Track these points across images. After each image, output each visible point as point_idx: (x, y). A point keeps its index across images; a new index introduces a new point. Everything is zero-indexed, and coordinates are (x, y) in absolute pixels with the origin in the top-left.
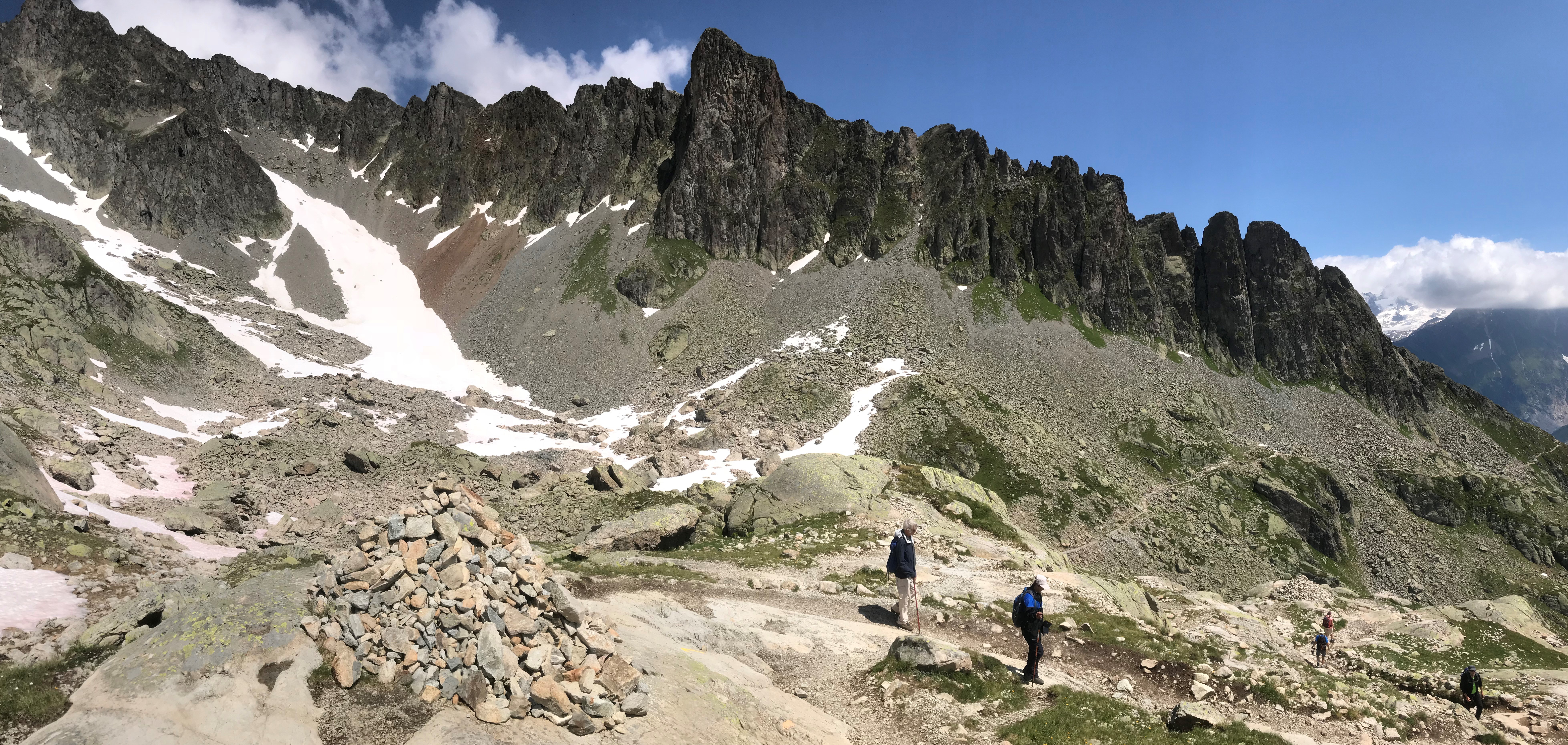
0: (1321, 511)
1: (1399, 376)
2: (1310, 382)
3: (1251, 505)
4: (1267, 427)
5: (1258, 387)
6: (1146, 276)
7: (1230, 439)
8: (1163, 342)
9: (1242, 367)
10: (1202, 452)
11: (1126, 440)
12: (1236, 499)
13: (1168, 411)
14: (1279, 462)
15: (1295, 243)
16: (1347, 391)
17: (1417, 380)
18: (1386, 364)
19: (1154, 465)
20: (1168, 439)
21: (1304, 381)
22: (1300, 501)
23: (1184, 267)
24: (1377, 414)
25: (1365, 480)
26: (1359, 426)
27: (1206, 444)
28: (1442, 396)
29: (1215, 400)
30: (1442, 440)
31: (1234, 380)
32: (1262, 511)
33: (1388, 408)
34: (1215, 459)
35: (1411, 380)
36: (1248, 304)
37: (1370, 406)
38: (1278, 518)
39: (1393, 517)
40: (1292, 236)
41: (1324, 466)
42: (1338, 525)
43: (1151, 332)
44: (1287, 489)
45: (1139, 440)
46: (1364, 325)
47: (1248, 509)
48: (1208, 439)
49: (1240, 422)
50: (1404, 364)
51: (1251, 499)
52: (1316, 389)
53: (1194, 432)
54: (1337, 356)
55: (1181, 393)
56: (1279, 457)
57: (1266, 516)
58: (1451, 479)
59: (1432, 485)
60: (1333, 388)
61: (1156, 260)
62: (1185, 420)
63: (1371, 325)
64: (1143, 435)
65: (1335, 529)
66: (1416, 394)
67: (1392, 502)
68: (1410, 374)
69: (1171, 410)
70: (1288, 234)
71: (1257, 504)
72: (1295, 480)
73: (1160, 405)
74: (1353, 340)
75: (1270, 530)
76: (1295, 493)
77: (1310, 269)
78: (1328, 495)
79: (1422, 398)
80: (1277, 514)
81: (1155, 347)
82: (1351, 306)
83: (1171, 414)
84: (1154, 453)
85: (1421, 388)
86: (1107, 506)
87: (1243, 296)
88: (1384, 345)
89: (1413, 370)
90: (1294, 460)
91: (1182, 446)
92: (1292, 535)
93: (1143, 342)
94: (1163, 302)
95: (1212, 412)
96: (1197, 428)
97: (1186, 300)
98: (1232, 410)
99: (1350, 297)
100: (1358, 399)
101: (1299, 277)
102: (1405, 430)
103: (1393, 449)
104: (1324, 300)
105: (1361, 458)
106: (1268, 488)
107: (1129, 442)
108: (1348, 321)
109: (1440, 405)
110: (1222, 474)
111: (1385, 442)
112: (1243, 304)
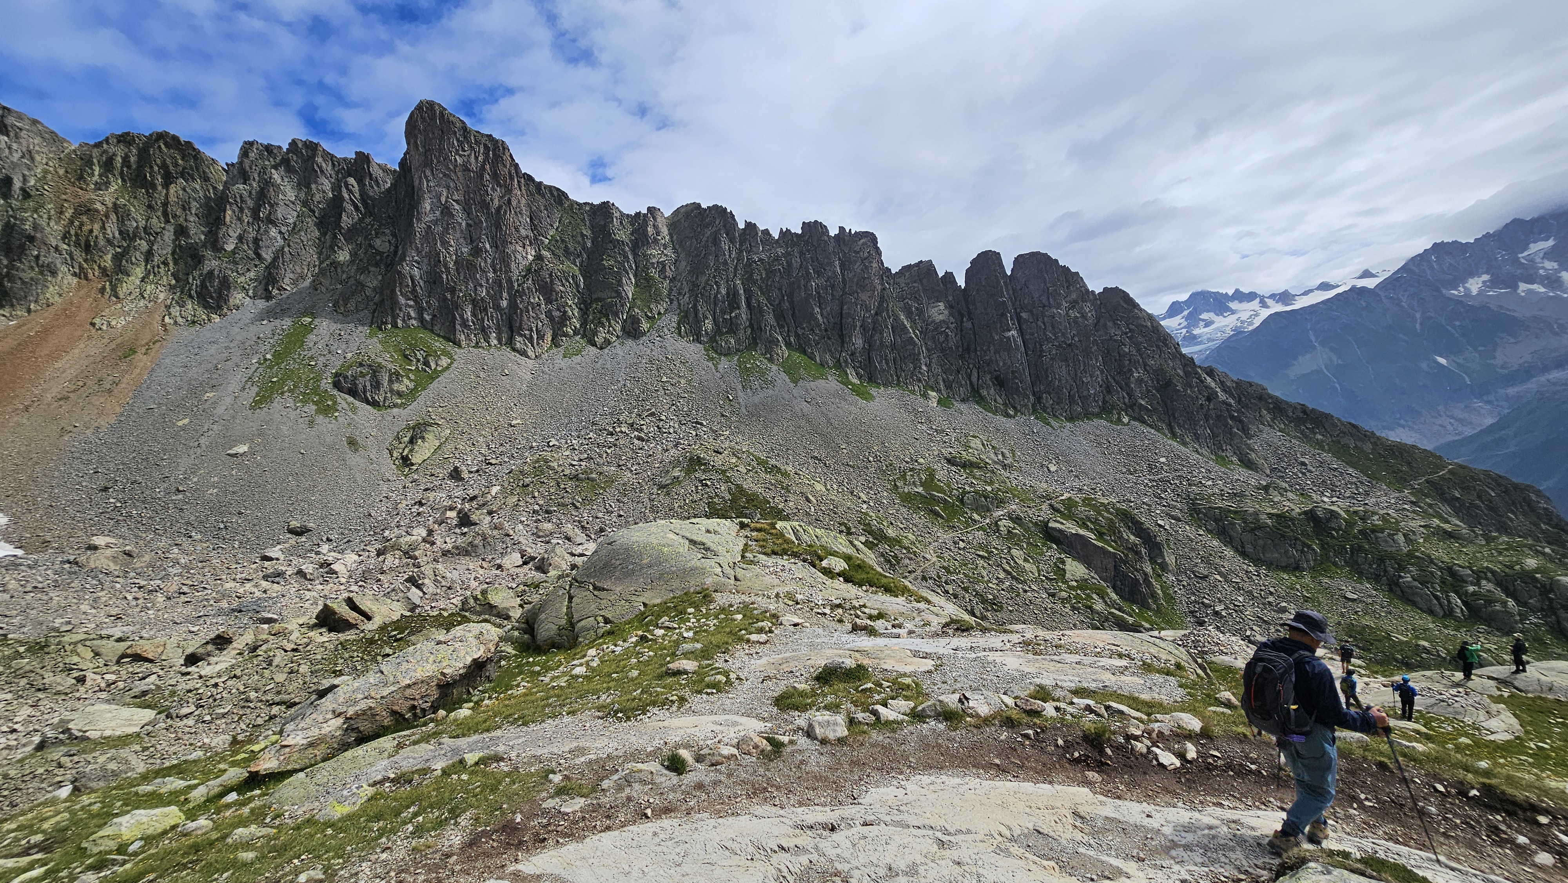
0: (1126, 556)
1: (1209, 399)
2: (1098, 416)
3: (1045, 549)
4: (1053, 468)
5: (1039, 427)
6: (909, 326)
7: (1014, 482)
8: (933, 390)
9: (1019, 408)
10: (986, 498)
11: (906, 490)
12: (1028, 544)
13: (946, 458)
14: (1070, 504)
15: (1066, 269)
16: (1143, 422)
17: (1232, 402)
18: (1191, 387)
19: (937, 514)
20: (949, 486)
21: (1088, 415)
22: (1100, 544)
23: (946, 312)
24: (1184, 444)
25: (1178, 520)
26: (1163, 460)
27: (989, 488)
28: (1268, 418)
29: (994, 443)
30: (1273, 470)
31: (1013, 421)
32: (1058, 555)
33: (1197, 438)
34: (1001, 503)
35: (1224, 402)
36: (1019, 341)
37: (1174, 436)
38: (1075, 563)
39: (1218, 560)
40: (1061, 263)
41: (1124, 506)
42: (1149, 570)
43: (920, 381)
44: (1082, 532)
45: (920, 490)
46: (1158, 346)
47: (1042, 554)
48: (991, 483)
49: (1023, 465)
50: (1213, 385)
51: (1044, 545)
52: (1104, 423)
53: (974, 477)
54: (1127, 385)
55: (957, 440)
56: (1070, 498)
57: (1063, 562)
58: (1294, 514)
59: (1269, 522)
60: (1126, 420)
61: (917, 308)
62: (964, 466)
63: (1166, 345)
64: (922, 484)
65: (1146, 574)
66: (1233, 418)
67: (1215, 543)
68: (1222, 396)
69: (949, 456)
70: (1056, 261)
71: (1051, 548)
72: (1091, 522)
73: (936, 453)
74: (1145, 365)
75: (1068, 576)
76: (1093, 537)
77: (1086, 294)
78: (1132, 537)
79: (1241, 421)
80: (1075, 558)
81: (925, 396)
82: (1138, 326)
83: (949, 461)
84: (937, 501)
85: (1237, 411)
86: (895, 557)
87: (1013, 333)
88: (1185, 366)
89: (1224, 391)
90: (1087, 502)
91: (965, 493)
92: (1093, 580)
93: (913, 392)
94: (928, 350)
95: (993, 456)
96: (977, 473)
97: (951, 344)
98: (1013, 452)
99: (1138, 318)
100: (1158, 429)
101: (1073, 304)
102: (1222, 461)
103: (1210, 483)
104: (1105, 325)
105: (1168, 495)
106: (1060, 531)
107: (909, 493)
108: (1138, 346)
109: (1266, 429)
110: (1011, 518)
111: (1199, 475)
112: (1014, 339)
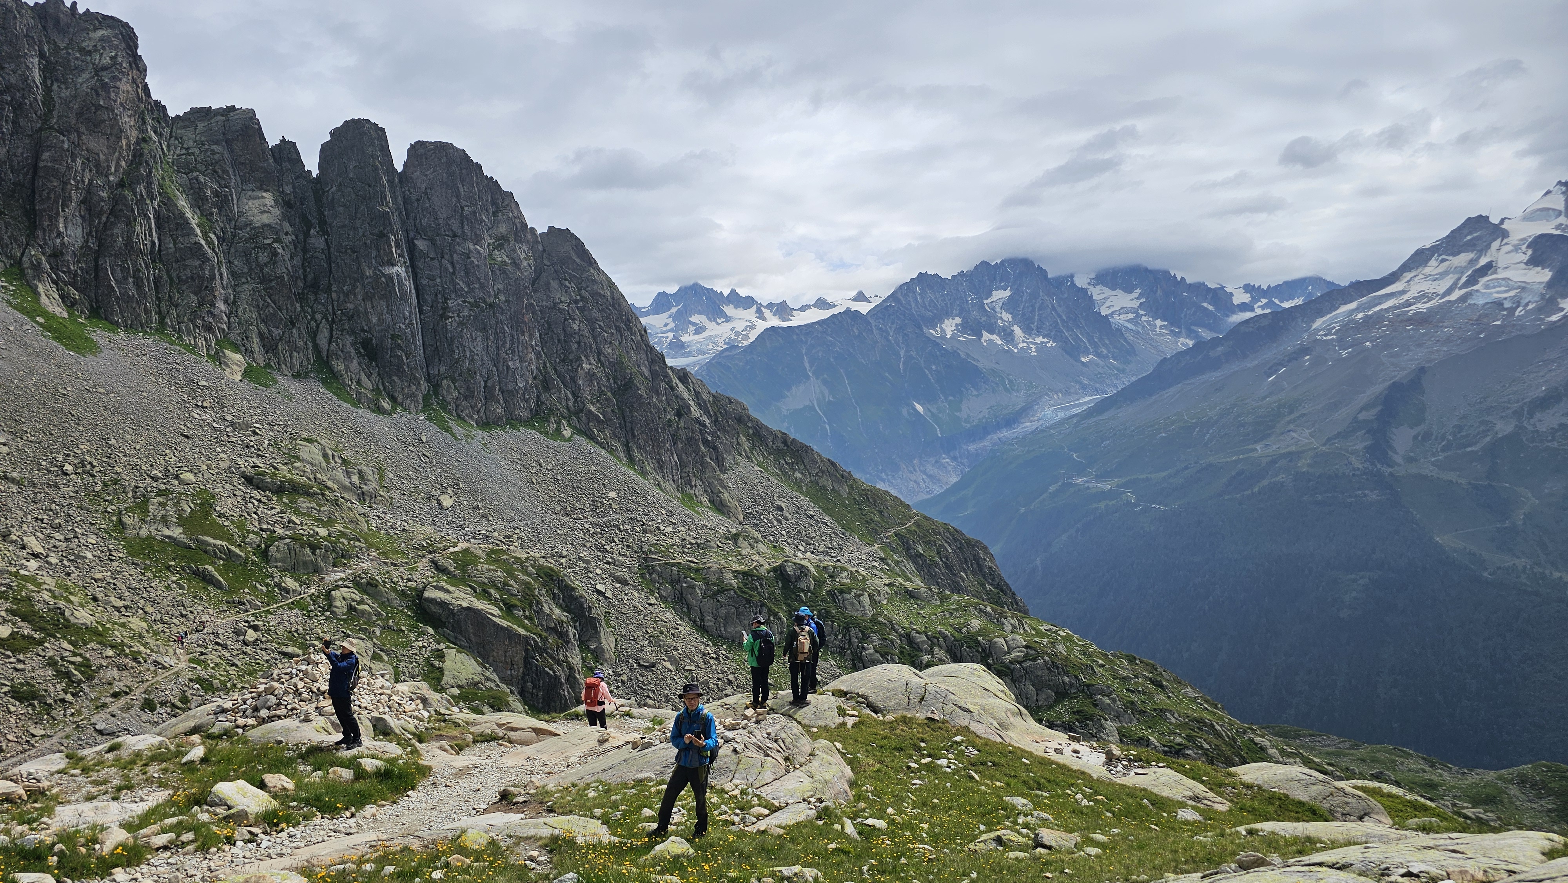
0: (544, 640)
1: (679, 414)
2: (528, 423)
3: (413, 636)
4: (447, 502)
5: (430, 431)
6: (194, 222)
7: (375, 523)
8: (236, 349)
9: (400, 398)
10: (313, 548)
11: (144, 533)
12: (386, 628)
13: (243, 476)
14: (466, 559)
15: (493, 185)
16: (592, 438)
17: (707, 421)
18: (658, 394)
19: (208, 580)
20: (241, 526)
21: (513, 421)
22: (505, 623)
23: (276, 211)
24: (644, 474)
25: (624, 582)
26: (612, 495)
27: (323, 532)
28: (746, 446)
29: (347, 454)
30: (747, 516)
31: (387, 419)
32: (434, 646)
33: (660, 466)
34: (342, 557)
35: (697, 420)
36: (409, 285)
37: (631, 460)
38: (462, 657)
39: (670, 640)
40: (487, 172)
41: (551, 563)
42: (576, 660)
43: (209, 329)
44: (480, 605)
45: (177, 532)
46: (618, 329)
47: (408, 644)
48: (329, 522)
49: (395, 494)
50: (686, 395)
51: (412, 628)
52: (537, 435)
53: (297, 512)
54: (573, 380)
55: (274, 443)
56: (467, 550)
57: (441, 656)
58: (763, 571)
59: (734, 582)
60: (567, 433)
61: (216, 194)
62: (279, 490)
63: (629, 329)
64: (182, 521)
65: (571, 668)
66: (706, 442)
67: (669, 615)
68: (695, 411)
69: (250, 471)
70: (479, 167)
71: (424, 633)
72: (497, 589)
73: (224, 465)
74: (599, 353)
75: (447, 679)
76: (497, 611)
77: (521, 229)
78: (557, 611)
79: (715, 448)
80: (461, 648)
81: (217, 358)
82: (595, 295)
83: (249, 480)
84: (211, 554)
85: (712, 434)
86: (85, 665)
87: (399, 270)
88: (652, 362)
89: (699, 405)
90: (494, 556)
91: (273, 538)
92: (490, 684)
93: (193, 349)
94: (233, 274)
95: (341, 475)
96: (304, 503)
97: (281, 270)
98: (381, 472)
99: (594, 282)
100: (612, 451)
101: (501, 242)
102: (689, 500)
103: (670, 529)
104: (548, 284)
105: (615, 548)
106: (443, 604)
107: (150, 538)
108: (591, 322)
109: (743, 461)
110: (357, 585)
111: (656, 519)
112: (400, 282)
